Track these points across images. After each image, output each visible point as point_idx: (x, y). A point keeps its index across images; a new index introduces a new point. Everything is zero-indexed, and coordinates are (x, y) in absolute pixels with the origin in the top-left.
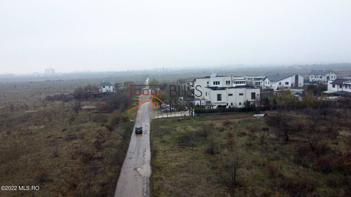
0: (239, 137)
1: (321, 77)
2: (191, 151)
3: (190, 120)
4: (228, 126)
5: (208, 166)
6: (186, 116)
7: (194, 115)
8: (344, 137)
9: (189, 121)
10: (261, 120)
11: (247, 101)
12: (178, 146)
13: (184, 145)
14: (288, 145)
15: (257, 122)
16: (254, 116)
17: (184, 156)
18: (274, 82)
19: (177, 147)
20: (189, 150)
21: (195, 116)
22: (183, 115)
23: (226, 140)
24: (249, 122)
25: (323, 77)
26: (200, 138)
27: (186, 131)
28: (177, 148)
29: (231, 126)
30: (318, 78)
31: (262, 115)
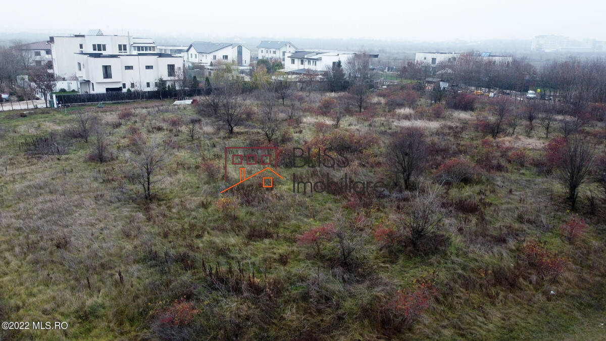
0: (151, 134)
1: (275, 52)
2: (57, 162)
3: (49, 113)
4: (129, 120)
5: (96, 179)
6: (37, 108)
7: (56, 106)
8: (310, 124)
9: (46, 115)
10: (187, 109)
11: (161, 80)
12: (26, 156)
13: (38, 154)
14: (232, 139)
15: (181, 112)
16: (175, 103)
17: (40, 170)
18: (205, 55)
19: (25, 158)
20: (52, 159)
21: (58, 107)
22: (31, 106)
23: (127, 140)
24: (166, 112)
25: (278, 52)
26: (74, 140)
27: (41, 131)
28: (23, 160)
29: (134, 119)
30: (270, 53)
31: (189, 102)
